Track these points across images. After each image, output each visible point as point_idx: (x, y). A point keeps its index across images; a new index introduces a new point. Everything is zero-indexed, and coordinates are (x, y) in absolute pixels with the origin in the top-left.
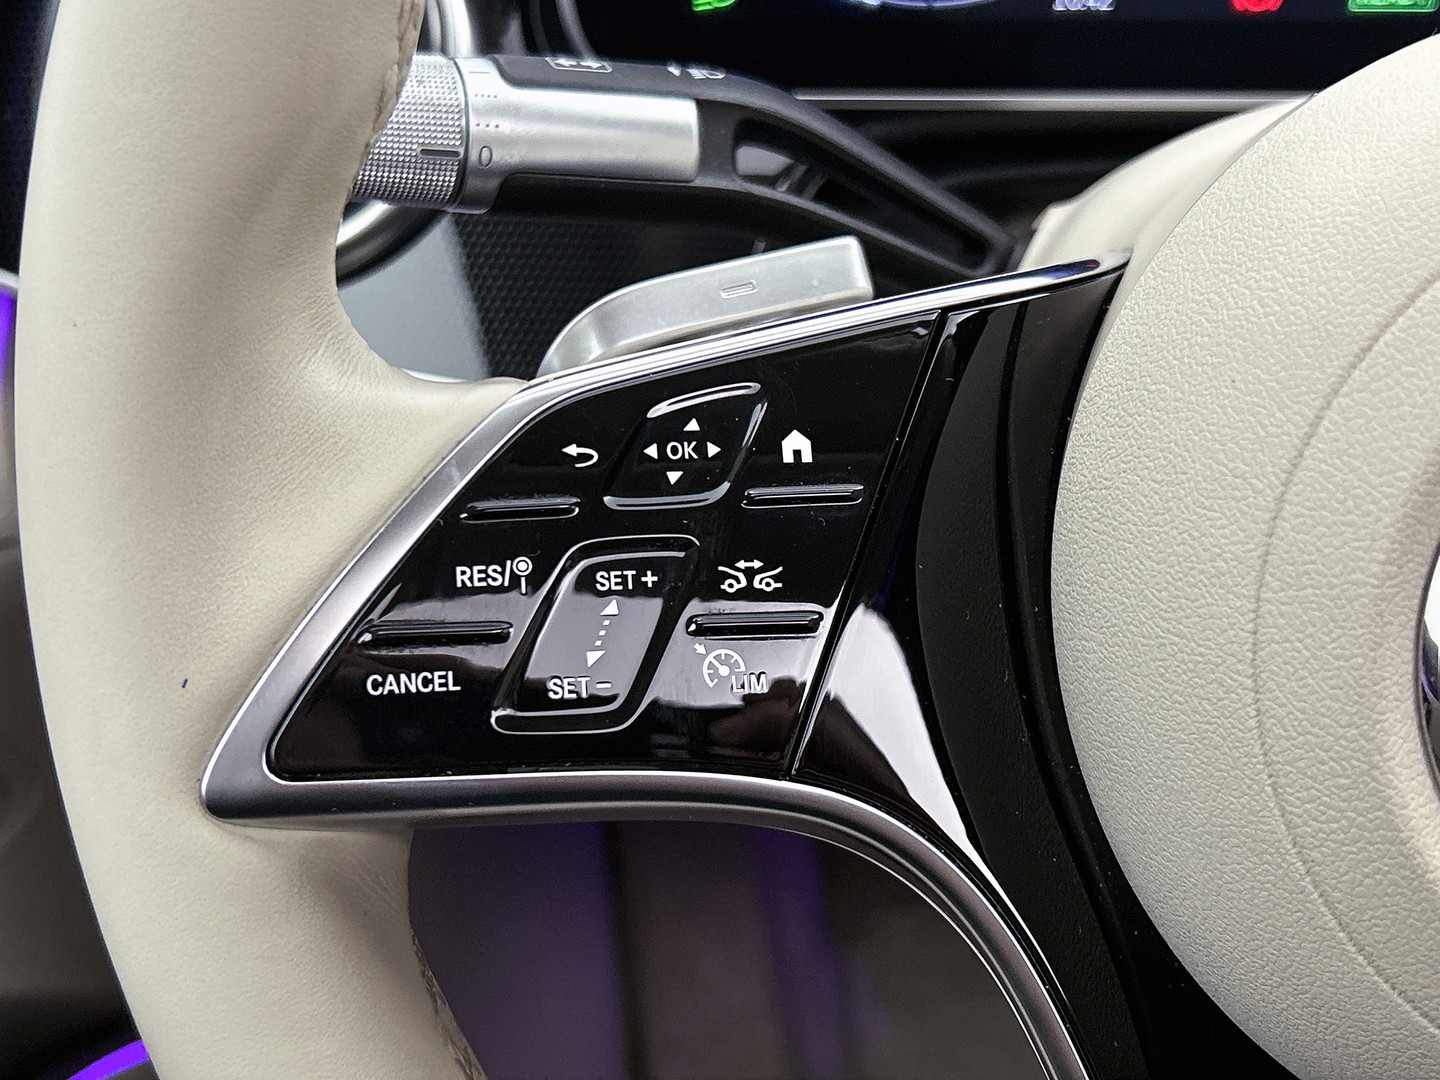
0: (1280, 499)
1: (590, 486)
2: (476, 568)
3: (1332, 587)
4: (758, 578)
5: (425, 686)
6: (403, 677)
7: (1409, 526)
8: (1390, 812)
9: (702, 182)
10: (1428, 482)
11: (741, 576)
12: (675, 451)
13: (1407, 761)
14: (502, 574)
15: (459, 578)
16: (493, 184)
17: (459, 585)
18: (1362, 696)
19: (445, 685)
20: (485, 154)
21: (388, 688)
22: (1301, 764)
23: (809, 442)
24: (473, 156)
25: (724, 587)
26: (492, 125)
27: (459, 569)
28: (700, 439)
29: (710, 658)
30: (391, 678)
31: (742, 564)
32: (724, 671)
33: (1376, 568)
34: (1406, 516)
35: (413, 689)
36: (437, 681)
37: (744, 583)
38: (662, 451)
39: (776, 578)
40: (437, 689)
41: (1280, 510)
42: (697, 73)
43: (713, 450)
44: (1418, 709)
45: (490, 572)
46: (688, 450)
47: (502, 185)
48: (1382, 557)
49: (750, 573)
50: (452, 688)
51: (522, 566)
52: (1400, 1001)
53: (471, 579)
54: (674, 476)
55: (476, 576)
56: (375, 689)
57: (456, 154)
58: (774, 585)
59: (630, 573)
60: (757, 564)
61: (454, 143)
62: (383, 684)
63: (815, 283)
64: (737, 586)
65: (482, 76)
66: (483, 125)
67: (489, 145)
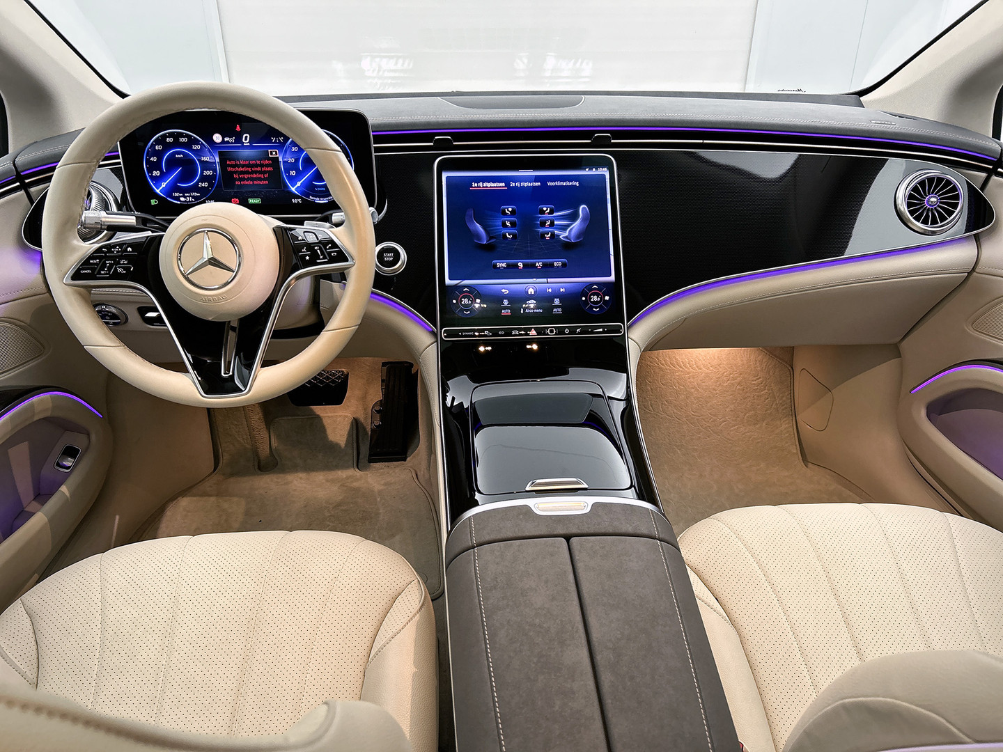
1: (106, 253)
2: (93, 261)
9: (134, 226)
10: (175, 245)
14: (96, 261)
16: (106, 227)
23: (131, 249)
26: (105, 219)
27: (91, 261)
30: (83, 271)
35: (86, 272)
36: (88, 271)
38: (114, 250)
43: (120, 250)
46: (117, 250)
50: (90, 272)
51: (98, 260)
54: (115, 252)
58: (127, 263)
59: (110, 261)
61: (101, 222)
65: (103, 214)
66: (103, 220)
67: (104, 222)
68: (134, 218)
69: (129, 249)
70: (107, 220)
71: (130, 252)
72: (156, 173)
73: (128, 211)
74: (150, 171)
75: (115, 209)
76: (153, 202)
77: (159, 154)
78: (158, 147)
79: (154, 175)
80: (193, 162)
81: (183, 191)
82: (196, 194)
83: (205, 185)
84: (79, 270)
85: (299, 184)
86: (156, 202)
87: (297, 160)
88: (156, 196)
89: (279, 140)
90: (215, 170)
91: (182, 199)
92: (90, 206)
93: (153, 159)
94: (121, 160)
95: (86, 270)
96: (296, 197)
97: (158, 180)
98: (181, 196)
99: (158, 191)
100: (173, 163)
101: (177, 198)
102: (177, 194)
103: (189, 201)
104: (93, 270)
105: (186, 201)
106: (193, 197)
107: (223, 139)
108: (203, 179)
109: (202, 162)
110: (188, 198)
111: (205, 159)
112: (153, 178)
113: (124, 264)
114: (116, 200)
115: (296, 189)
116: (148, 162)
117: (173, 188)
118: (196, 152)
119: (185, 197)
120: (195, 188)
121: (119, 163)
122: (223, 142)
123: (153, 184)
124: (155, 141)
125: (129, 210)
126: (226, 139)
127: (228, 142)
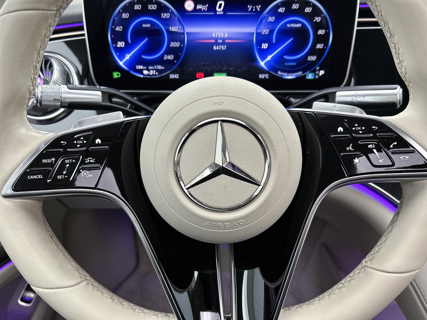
0: (157, 145)
1: (65, 147)
2: (46, 160)
3: (162, 157)
4: (91, 160)
5: (37, 177)
6: (34, 176)
7: (171, 148)
8: (171, 187)
9: (103, 104)
10: (173, 142)
11: (88, 160)
12: (79, 142)
13: (173, 180)
14: (50, 161)
15: (43, 161)
16: (67, 105)
17: (43, 162)
18: (166, 171)
19: (41, 177)
20: (65, 100)
21: (31, 178)
22: (160, 182)
23: (100, 140)
24: (63, 100)
25: (86, 162)
26: (66, 95)
27: (43, 160)
28: (83, 140)
29: (83, 172)
30: (32, 176)
31: (89, 158)
32: (85, 174)
33: (167, 154)
34: (170, 147)
35: (35, 178)
36: (39, 176)
37: (89, 161)
38: (77, 142)
39: (94, 160)
40: (39, 178)
41: (157, 147)
42: (102, 87)
43: (85, 142)
44: (174, 173)
45: (48, 160)
46: (81, 142)
47: (68, 105)
48: (167, 152)
49: (90, 160)
50: (42, 177)
51: (53, 159)
52: (177, 214)
53: (45, 161)
54: (78, 146)
55: (46, 161)
56: (29, 178)
57: (60, 100)
58: (94, 161)
59: (71, 160)
60: (91, 158)
61: (59, 98)
62: (30, 177)
63: (114, 118)
64: (88, 162)
65: (64, 88)
66: (64, 95)
67: (65, 98)
68: (100, 93)
69: (98, 141)
70: (68, 96)
71: (98, 145)
72: (121, 44)
73: (89, 84)
74: (115, 42)
75: (76, 81)
76: (116, 75)
77: (126, 23)
78: (125, 16)
79: (118, 46)
80: (160, 32)
81: (147, 64)
82: (160, 67)
83: (170, 57)
84: (25, 174)
85: (269, 58)
86: (118, 75)
87: (271, 32)
88: (119, 69)
89: (256, 8)
90: (182, 42)
91: (145, 72)
92: (51, 78)
93: (119, 29)
94: (85, 32)
95: (35, 174)
96: (263, 72)
97: (122, 52)
98: (145, 69)
99: (121, 63)
100: (139, 33)
101: (140, 72)
102: (140, 67)
103: (153, 75)
104: (46, 174)
105: (149, 75)
106: (157, 70)
107: (195, 7)
108: (170, 51)
109: (170, 33)
110: (152, 71)
111: (173, 29)
112: (117, 50)
113: (90, 163)
114: (78, 73)
115: (266, 64)
116: (113, 32)
117: (137, 60)
118: (166, 22)
119: (149, 70)
120: (160, 61)
121: (83, 35)
122: (195, 9)
123: (117, 55)
124: (122, 8)
125: (91, 83)
126: (199, 7)
127: (200, 10)
